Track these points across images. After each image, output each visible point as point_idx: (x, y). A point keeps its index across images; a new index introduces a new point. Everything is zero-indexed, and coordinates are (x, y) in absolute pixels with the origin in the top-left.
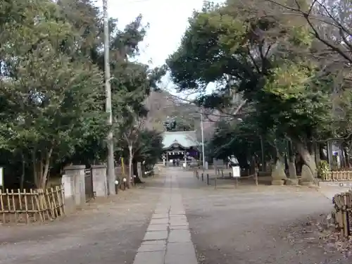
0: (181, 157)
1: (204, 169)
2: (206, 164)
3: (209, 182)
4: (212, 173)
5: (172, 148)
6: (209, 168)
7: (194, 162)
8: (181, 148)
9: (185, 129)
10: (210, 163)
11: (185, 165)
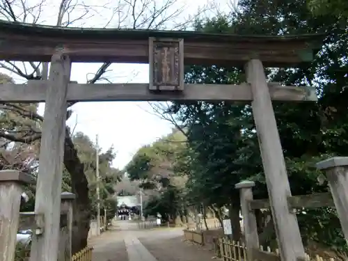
0: (127, 214)
1: (142, 221)
2: (143, 218)
3: (146, 227)
4: (147, 223)
5: (121, 208)
6: (146, 220)
7: (136, 216)
8: (127, 208)
9: (129, 194)
10: (146, 217)
11: (130, 219)
